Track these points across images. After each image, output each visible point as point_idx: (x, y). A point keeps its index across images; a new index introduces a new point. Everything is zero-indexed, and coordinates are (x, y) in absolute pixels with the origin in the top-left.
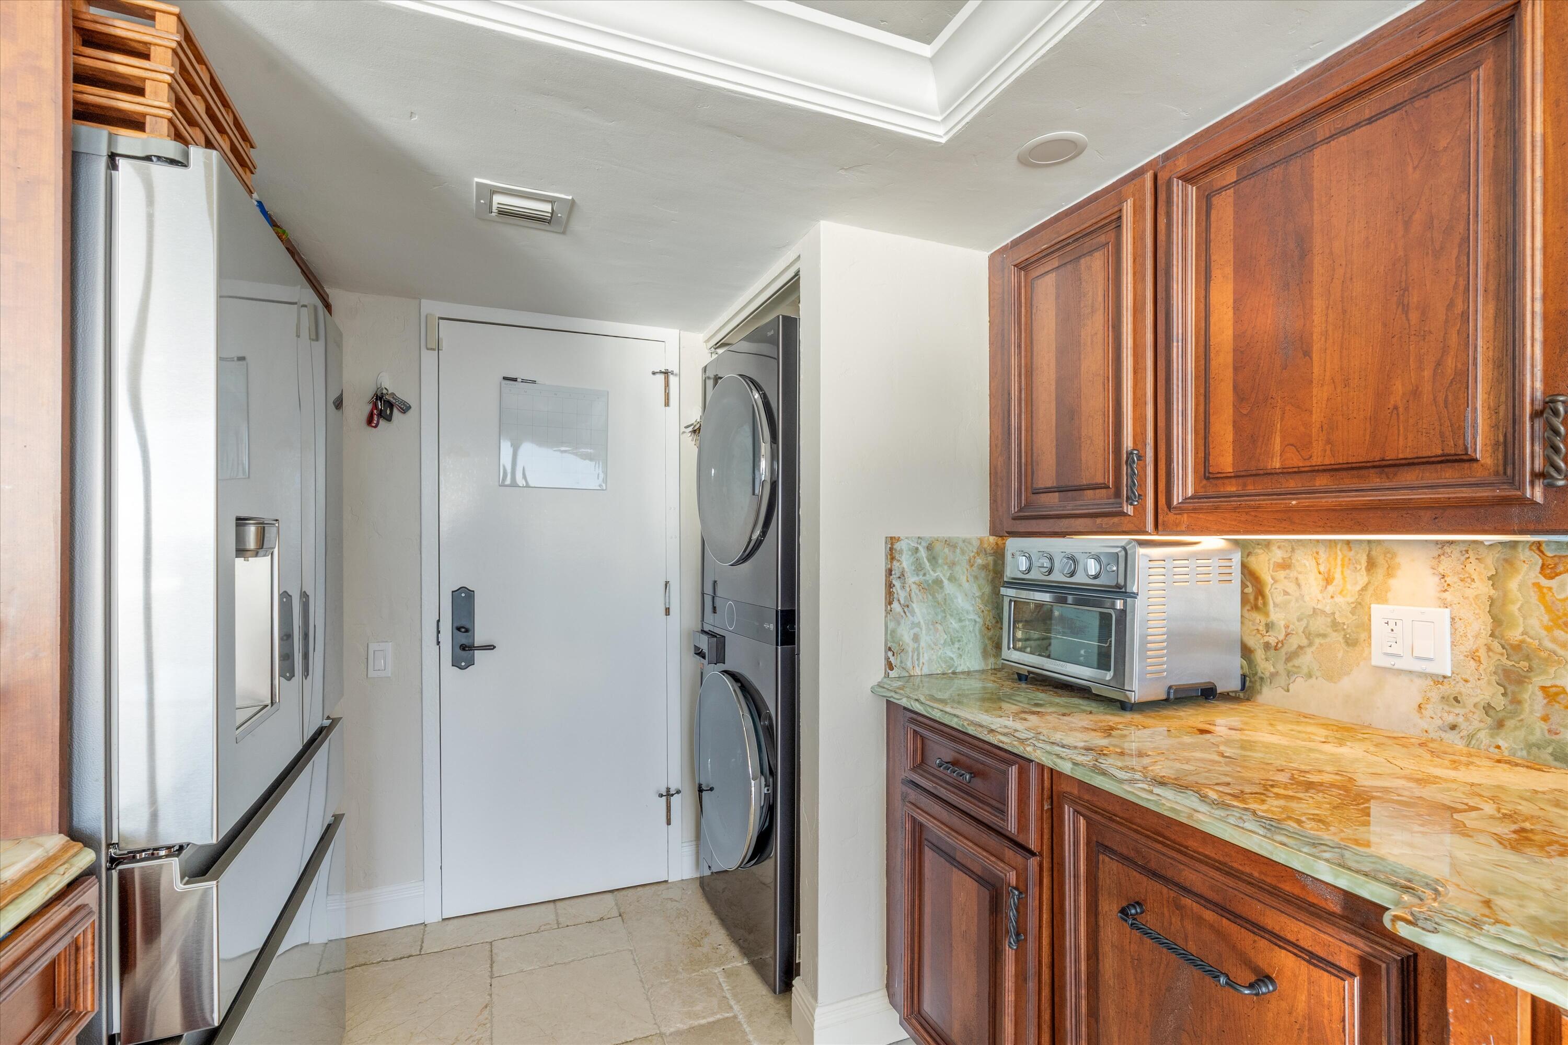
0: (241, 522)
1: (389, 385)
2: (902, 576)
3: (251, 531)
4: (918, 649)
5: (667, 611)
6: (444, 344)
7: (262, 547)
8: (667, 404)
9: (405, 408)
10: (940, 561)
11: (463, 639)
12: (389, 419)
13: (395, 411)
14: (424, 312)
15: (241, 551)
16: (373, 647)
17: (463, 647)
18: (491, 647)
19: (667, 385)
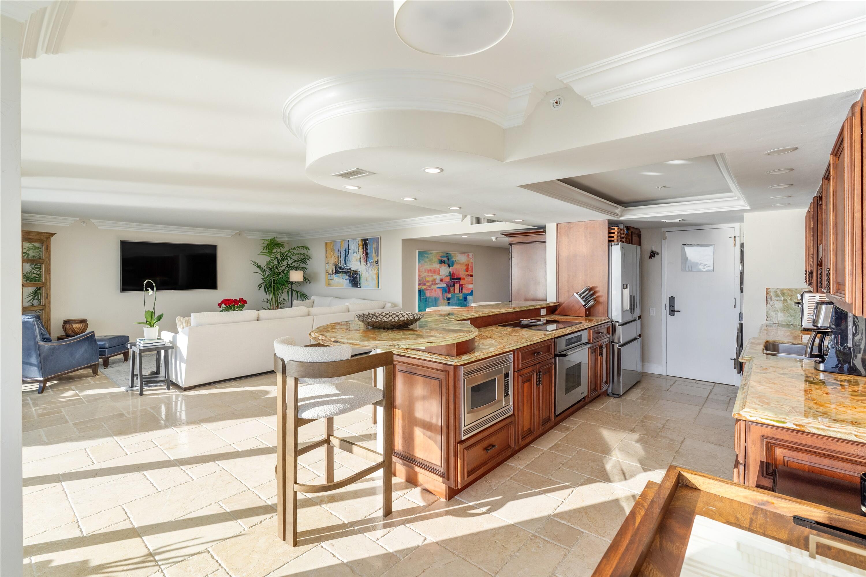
0: (624, 285)
1: (654, 249)
2: (771, 298)
3: (625, 286)
4: (777, 317)
5: (735, 307)
6: (667, 238)
7: (626, 288)
8: (735, 245)
9: (658, 254)
10: (786, 295)
11: (672, 309)
12: (654, 257)
13: (656, 255)
14: (662, 231)
15: (624, 288)
16: (651, 309)
17: (672, 311)
18: (679, 311)
19: (735, 240)
